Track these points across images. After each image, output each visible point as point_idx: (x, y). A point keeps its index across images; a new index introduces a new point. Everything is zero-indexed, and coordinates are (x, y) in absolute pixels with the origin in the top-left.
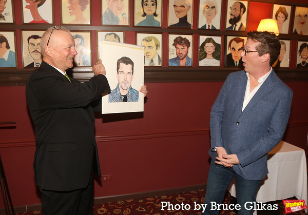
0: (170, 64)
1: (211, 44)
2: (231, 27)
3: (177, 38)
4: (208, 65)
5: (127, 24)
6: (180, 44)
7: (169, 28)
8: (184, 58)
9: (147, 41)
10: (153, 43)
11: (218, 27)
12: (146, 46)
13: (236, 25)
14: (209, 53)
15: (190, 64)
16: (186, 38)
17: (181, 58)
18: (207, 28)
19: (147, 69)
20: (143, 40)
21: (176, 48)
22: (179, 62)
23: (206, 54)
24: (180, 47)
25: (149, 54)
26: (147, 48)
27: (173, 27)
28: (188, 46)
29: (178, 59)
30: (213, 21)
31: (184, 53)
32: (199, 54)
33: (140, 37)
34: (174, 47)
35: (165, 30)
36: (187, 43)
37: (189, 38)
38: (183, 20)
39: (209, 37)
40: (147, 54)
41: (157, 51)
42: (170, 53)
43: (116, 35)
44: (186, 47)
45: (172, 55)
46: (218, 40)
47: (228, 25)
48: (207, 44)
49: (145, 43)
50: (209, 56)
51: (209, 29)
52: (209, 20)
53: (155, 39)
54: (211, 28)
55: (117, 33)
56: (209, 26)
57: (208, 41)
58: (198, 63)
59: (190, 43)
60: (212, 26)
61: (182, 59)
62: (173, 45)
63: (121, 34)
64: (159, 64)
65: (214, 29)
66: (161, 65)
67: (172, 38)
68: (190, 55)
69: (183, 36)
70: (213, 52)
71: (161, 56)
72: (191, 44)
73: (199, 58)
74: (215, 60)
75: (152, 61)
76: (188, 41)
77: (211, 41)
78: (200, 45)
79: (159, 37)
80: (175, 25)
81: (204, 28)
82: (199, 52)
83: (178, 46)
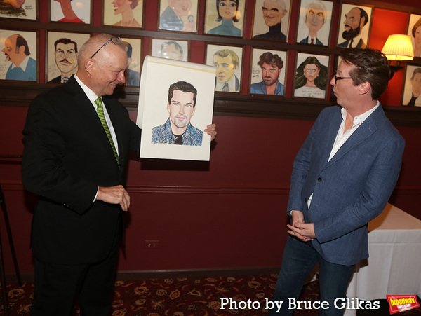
0: (252, 91)
1: (313, 66)
2: (345, 44)
3: (265, 54)
4: (307, 95)
5: (195, 30)
6: (268, 64)
7: (253, 39)
8: (273, 83)
9: (221, 56)
10: (229, 59)
11: (325, 42)
12: (219, 63)
13: (352, 41)
14: (311, 79)
15: (281, 93)
16: (277, 55)
17: (269, 83)
18: (310, 42)
19: (218, 96)
20: (216, 54)
21: (262, 67)
22: (265, 89)
23: (306, 79)
24: (268, 67)
25: (223, 75)
26: (220, 66)
27: (260, 38)
28: (280, 67)
29: (264, 84)
30: (318, 32)
31: (274, 76)
32: (296, 79)
33: (212, 50)
34: (259, 67)
35: (247, 42)
36: (279, 63)
37: (283, 55)
38: (276, 29)
39: (312, 56)
40: (220, 75)
41: (235, 71)
42: (253, 75)
43: (177, 45)
44: (277, 68)
45: (256, 78)
46: (324, 60)
47: (341, 40)
48: (308, 66)
49: (218, 59)
50: (310, 83)
51: (312, 44)
52: (313, 32)
53: (233, 54)
54: (315, 43)
55: (180, 43)
56: (312, 40)
57: (310, 61)
58: (293, 93)
59: (283, 62)
60: (317, 39)
61: (271, 85)
62: (259, 63)
63: (184, 45)
64: (237, 90)
65: (319, 44)
66: (238, 92)
67: (257, 53)
68: (282, 79)
69: (274, 52)
70: (316, 77)
71: (239, 79)
72: (284, 64)
73: (294, 85)
74: (318, 89)
75: (226, 85)
76: (280, 59)
77: (314, 61)
78: (297, 67)
79: (238, 51)
80: (263, 35)
81: (304, 42)
82: (295, 77)
83: (265, 65)
